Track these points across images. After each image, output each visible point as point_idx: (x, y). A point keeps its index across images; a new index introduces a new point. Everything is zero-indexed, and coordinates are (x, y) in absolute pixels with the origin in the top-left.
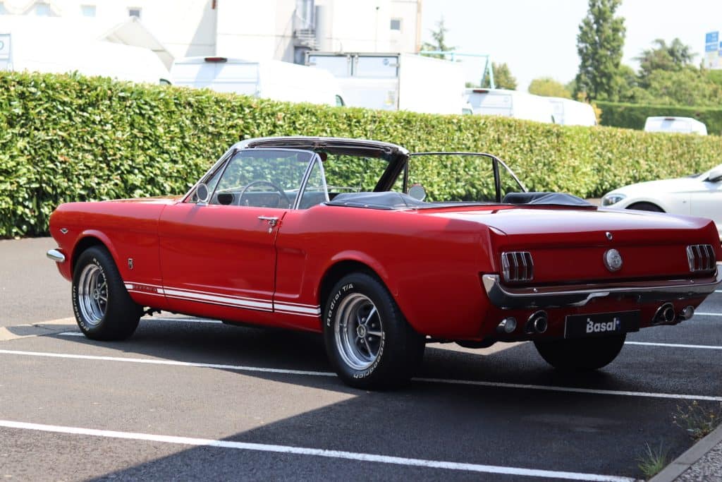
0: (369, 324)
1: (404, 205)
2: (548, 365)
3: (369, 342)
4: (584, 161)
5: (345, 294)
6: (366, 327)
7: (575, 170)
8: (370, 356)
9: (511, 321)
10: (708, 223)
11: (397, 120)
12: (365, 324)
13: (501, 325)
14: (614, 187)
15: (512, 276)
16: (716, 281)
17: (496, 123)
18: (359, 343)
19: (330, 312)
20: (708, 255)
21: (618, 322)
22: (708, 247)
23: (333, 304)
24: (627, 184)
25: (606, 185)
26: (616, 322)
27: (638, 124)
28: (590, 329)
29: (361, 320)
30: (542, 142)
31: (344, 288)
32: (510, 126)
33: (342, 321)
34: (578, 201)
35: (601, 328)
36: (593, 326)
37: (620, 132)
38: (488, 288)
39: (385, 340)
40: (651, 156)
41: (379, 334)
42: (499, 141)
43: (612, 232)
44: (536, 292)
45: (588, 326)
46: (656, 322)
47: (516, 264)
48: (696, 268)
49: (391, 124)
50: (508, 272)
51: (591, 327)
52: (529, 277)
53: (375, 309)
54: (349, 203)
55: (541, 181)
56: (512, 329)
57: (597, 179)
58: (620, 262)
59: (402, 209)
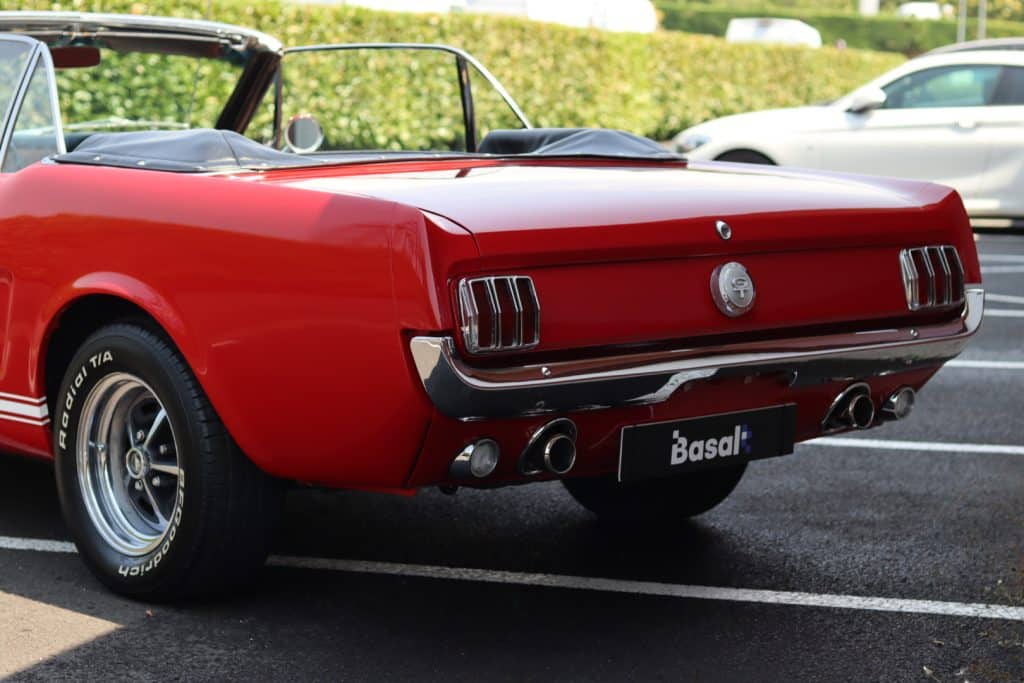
0: (154, 444)
1: (232, 160)
2: (582, 508)
3: (154, 489)
4: (638, 85)
5: (96, 374)
6: (146, 454)
7: (625, 99)
8: (158, 522)
9: (486, 449)
10: (947, 193)
11: (339, 19)
12: (145, 446)
13: (460, 458)
14: (685, 125)
15: (484, 339)
16: (965, 329)
17: (501, 25)
18: (131, 489)
19: (65, 415)
20: (947, 270)
21: (745, 435)
22: (949, 252)
23: (70, 397)
24: (706, 120)
25: (674, 123)
26: (740, 434)
27: (718, 31)
28: (680, 455)
29: (135, 436)
30: (573, 56)
31: (93, 360)
32: (523, 30)
33: (93, 436)
34: (646, 148)
35: (705, 451)
36: (688, 448)
37: (694, 42)
38: (425, 370)
39: (183, 490)
40: (741, 77)
41: (174, 470)
42: (506, 53)
43: (731, 221)
44: (545, 376)
45: (675, 449)
46: (829, 426)
47: (497, 307)
48: (923, 300)
49: (329, 26)
50: (475, 328)
51: (682, 452)
52: (528, 339)
53: (162, 414)
54: (104, 156)
55: (573, 117)
56: (489, 467)
57: (658, 113)
58: (751, 294)
59: (228, 171)
